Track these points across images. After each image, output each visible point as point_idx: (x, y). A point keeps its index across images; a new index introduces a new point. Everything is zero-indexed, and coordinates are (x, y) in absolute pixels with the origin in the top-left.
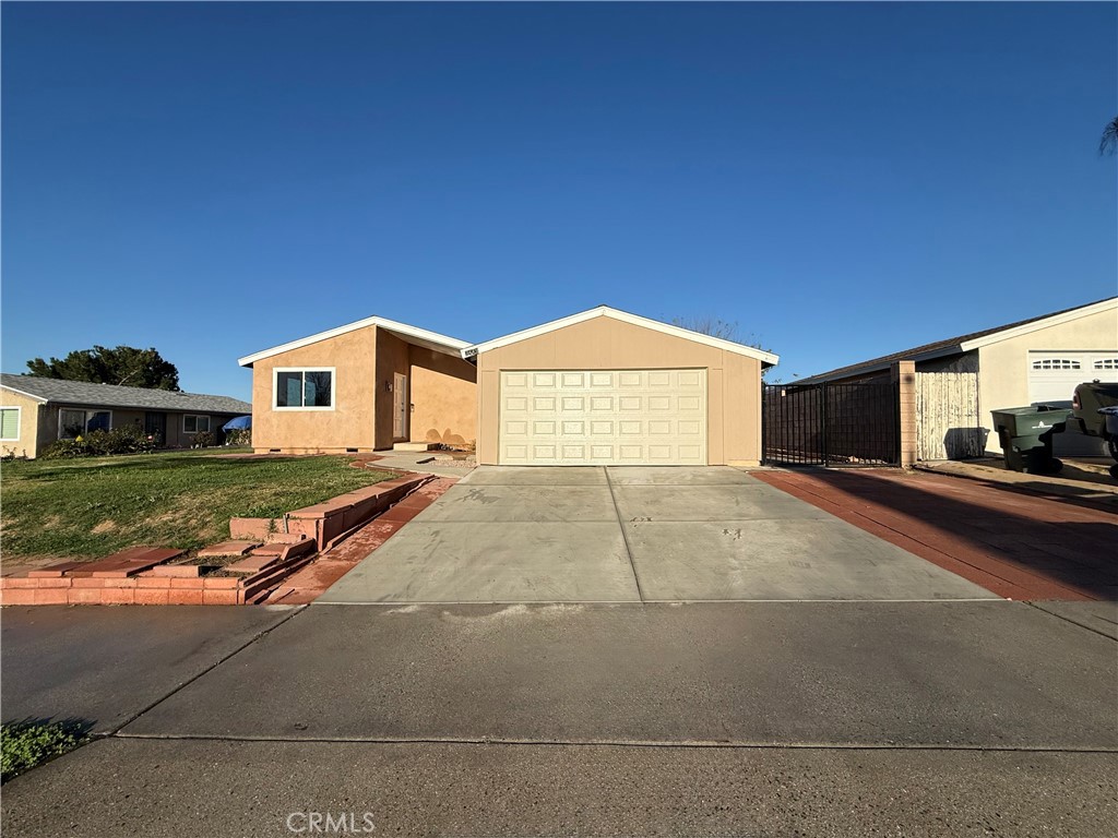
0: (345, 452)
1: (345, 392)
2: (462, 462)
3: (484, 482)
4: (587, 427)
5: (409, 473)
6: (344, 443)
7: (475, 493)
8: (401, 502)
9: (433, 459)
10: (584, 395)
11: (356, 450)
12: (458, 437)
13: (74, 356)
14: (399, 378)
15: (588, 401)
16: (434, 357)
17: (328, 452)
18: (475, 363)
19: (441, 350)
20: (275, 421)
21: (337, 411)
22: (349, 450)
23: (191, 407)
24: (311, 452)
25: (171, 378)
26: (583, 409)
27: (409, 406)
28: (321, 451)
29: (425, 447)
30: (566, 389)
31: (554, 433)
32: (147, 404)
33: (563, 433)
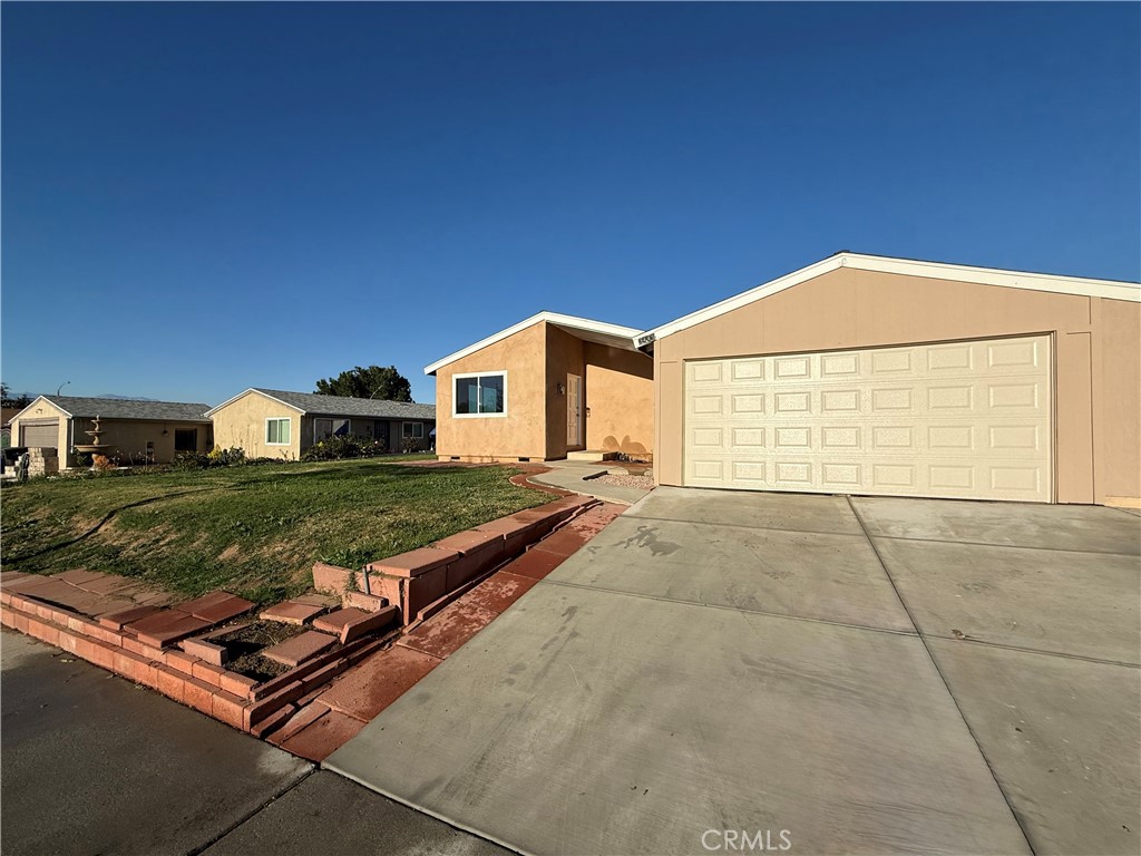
0: (517, 461)
1: (516, 397)
2: (638, 478)
3: (659, 515)
4: (817, 435)
5: (569, 494)
6: (516, 451)
7: (644, 534)
8: (543, 542)
9: (606, 473)
10: (811, 389)
11: (527, 460)
12: (639, 446)
13: (343, 376)
14: (572, 379)
15: (816, 399)
16: (611, 353)
17: (502, 461)
18: (652, 354)
19: (618, 345)
20: (454, 428)
21: (509, 417)
22: (521, 459)
23: (409, 416)
24: (486, 460)
25: (406, 391)
26: (809, 409)
27: (585, 410)
28: (495, 460)
29: (600, 457)
30: (780, 381)
31: (763, 444)
32: (375, 414)
33: (777, 444)
